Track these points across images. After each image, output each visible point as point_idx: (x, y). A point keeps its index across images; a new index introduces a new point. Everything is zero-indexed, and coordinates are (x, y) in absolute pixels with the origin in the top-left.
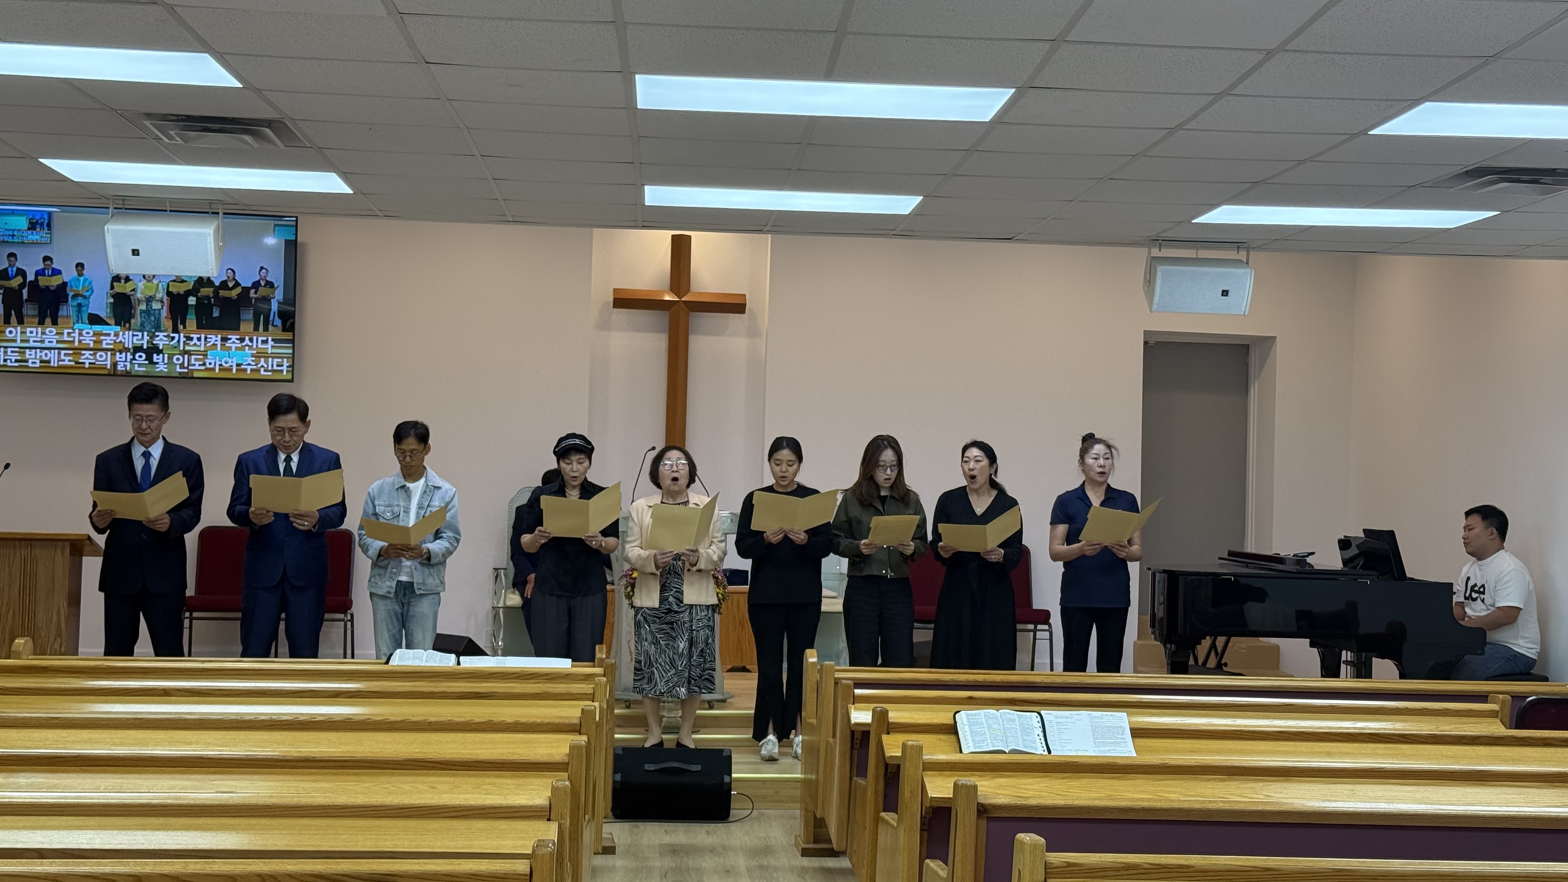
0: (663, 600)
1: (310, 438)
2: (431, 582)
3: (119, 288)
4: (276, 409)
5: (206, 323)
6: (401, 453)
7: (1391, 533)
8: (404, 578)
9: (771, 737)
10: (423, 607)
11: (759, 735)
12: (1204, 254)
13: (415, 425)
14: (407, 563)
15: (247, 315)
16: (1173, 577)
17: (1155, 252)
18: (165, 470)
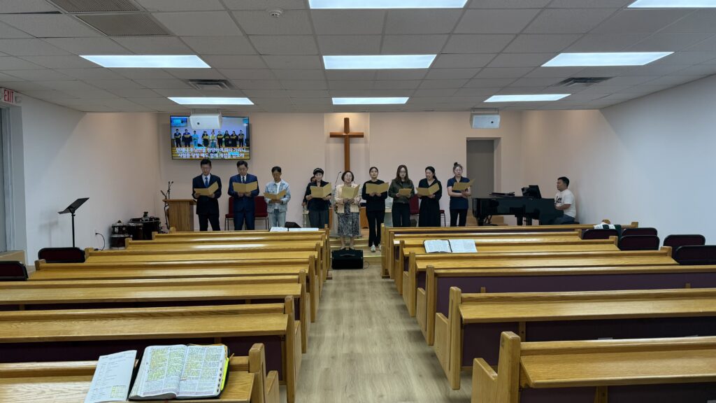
0: (345, 211)
1: (249, 172)
2: (283, 209)
3: (205, 137)
4: (239, 164)
5: (227, 145)
6: (274, 175)
7: (537, 186)
8: (276, 208)
9: (373, 246)
10: (282, 215)
11: (370, 245)
12: (486, 112)
13: (277, 167)
14: (277, 204)
15: (238, 143)
16: (479, 200)
17: (473, 112)
18: (212, 182)
